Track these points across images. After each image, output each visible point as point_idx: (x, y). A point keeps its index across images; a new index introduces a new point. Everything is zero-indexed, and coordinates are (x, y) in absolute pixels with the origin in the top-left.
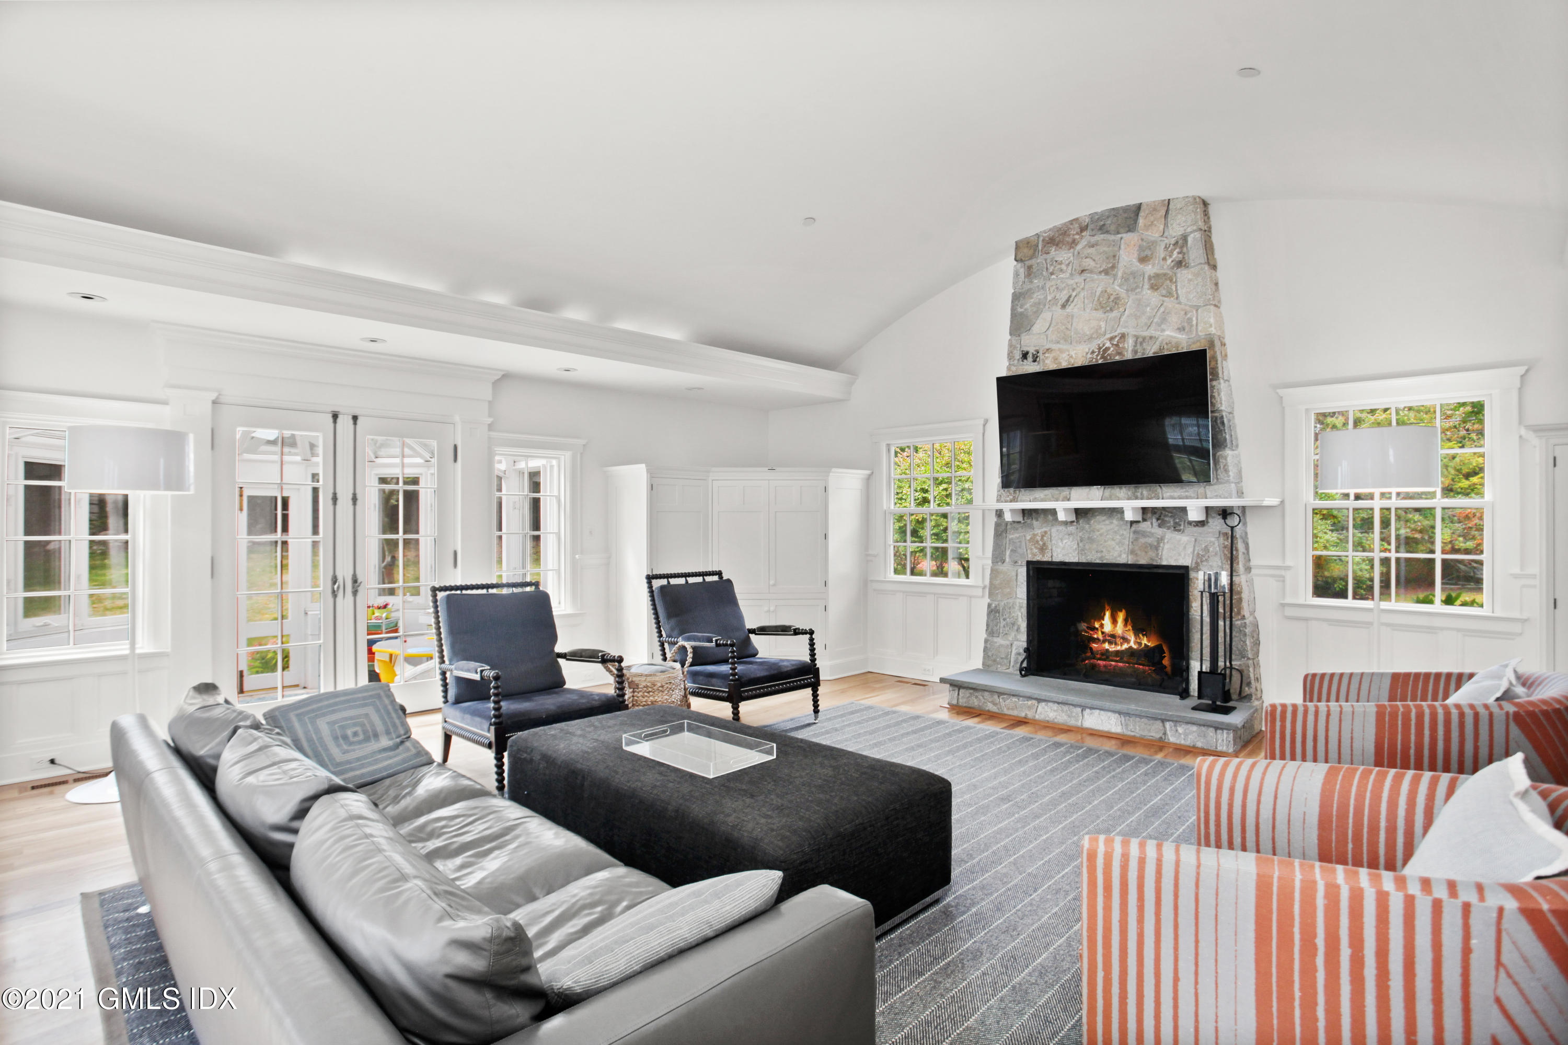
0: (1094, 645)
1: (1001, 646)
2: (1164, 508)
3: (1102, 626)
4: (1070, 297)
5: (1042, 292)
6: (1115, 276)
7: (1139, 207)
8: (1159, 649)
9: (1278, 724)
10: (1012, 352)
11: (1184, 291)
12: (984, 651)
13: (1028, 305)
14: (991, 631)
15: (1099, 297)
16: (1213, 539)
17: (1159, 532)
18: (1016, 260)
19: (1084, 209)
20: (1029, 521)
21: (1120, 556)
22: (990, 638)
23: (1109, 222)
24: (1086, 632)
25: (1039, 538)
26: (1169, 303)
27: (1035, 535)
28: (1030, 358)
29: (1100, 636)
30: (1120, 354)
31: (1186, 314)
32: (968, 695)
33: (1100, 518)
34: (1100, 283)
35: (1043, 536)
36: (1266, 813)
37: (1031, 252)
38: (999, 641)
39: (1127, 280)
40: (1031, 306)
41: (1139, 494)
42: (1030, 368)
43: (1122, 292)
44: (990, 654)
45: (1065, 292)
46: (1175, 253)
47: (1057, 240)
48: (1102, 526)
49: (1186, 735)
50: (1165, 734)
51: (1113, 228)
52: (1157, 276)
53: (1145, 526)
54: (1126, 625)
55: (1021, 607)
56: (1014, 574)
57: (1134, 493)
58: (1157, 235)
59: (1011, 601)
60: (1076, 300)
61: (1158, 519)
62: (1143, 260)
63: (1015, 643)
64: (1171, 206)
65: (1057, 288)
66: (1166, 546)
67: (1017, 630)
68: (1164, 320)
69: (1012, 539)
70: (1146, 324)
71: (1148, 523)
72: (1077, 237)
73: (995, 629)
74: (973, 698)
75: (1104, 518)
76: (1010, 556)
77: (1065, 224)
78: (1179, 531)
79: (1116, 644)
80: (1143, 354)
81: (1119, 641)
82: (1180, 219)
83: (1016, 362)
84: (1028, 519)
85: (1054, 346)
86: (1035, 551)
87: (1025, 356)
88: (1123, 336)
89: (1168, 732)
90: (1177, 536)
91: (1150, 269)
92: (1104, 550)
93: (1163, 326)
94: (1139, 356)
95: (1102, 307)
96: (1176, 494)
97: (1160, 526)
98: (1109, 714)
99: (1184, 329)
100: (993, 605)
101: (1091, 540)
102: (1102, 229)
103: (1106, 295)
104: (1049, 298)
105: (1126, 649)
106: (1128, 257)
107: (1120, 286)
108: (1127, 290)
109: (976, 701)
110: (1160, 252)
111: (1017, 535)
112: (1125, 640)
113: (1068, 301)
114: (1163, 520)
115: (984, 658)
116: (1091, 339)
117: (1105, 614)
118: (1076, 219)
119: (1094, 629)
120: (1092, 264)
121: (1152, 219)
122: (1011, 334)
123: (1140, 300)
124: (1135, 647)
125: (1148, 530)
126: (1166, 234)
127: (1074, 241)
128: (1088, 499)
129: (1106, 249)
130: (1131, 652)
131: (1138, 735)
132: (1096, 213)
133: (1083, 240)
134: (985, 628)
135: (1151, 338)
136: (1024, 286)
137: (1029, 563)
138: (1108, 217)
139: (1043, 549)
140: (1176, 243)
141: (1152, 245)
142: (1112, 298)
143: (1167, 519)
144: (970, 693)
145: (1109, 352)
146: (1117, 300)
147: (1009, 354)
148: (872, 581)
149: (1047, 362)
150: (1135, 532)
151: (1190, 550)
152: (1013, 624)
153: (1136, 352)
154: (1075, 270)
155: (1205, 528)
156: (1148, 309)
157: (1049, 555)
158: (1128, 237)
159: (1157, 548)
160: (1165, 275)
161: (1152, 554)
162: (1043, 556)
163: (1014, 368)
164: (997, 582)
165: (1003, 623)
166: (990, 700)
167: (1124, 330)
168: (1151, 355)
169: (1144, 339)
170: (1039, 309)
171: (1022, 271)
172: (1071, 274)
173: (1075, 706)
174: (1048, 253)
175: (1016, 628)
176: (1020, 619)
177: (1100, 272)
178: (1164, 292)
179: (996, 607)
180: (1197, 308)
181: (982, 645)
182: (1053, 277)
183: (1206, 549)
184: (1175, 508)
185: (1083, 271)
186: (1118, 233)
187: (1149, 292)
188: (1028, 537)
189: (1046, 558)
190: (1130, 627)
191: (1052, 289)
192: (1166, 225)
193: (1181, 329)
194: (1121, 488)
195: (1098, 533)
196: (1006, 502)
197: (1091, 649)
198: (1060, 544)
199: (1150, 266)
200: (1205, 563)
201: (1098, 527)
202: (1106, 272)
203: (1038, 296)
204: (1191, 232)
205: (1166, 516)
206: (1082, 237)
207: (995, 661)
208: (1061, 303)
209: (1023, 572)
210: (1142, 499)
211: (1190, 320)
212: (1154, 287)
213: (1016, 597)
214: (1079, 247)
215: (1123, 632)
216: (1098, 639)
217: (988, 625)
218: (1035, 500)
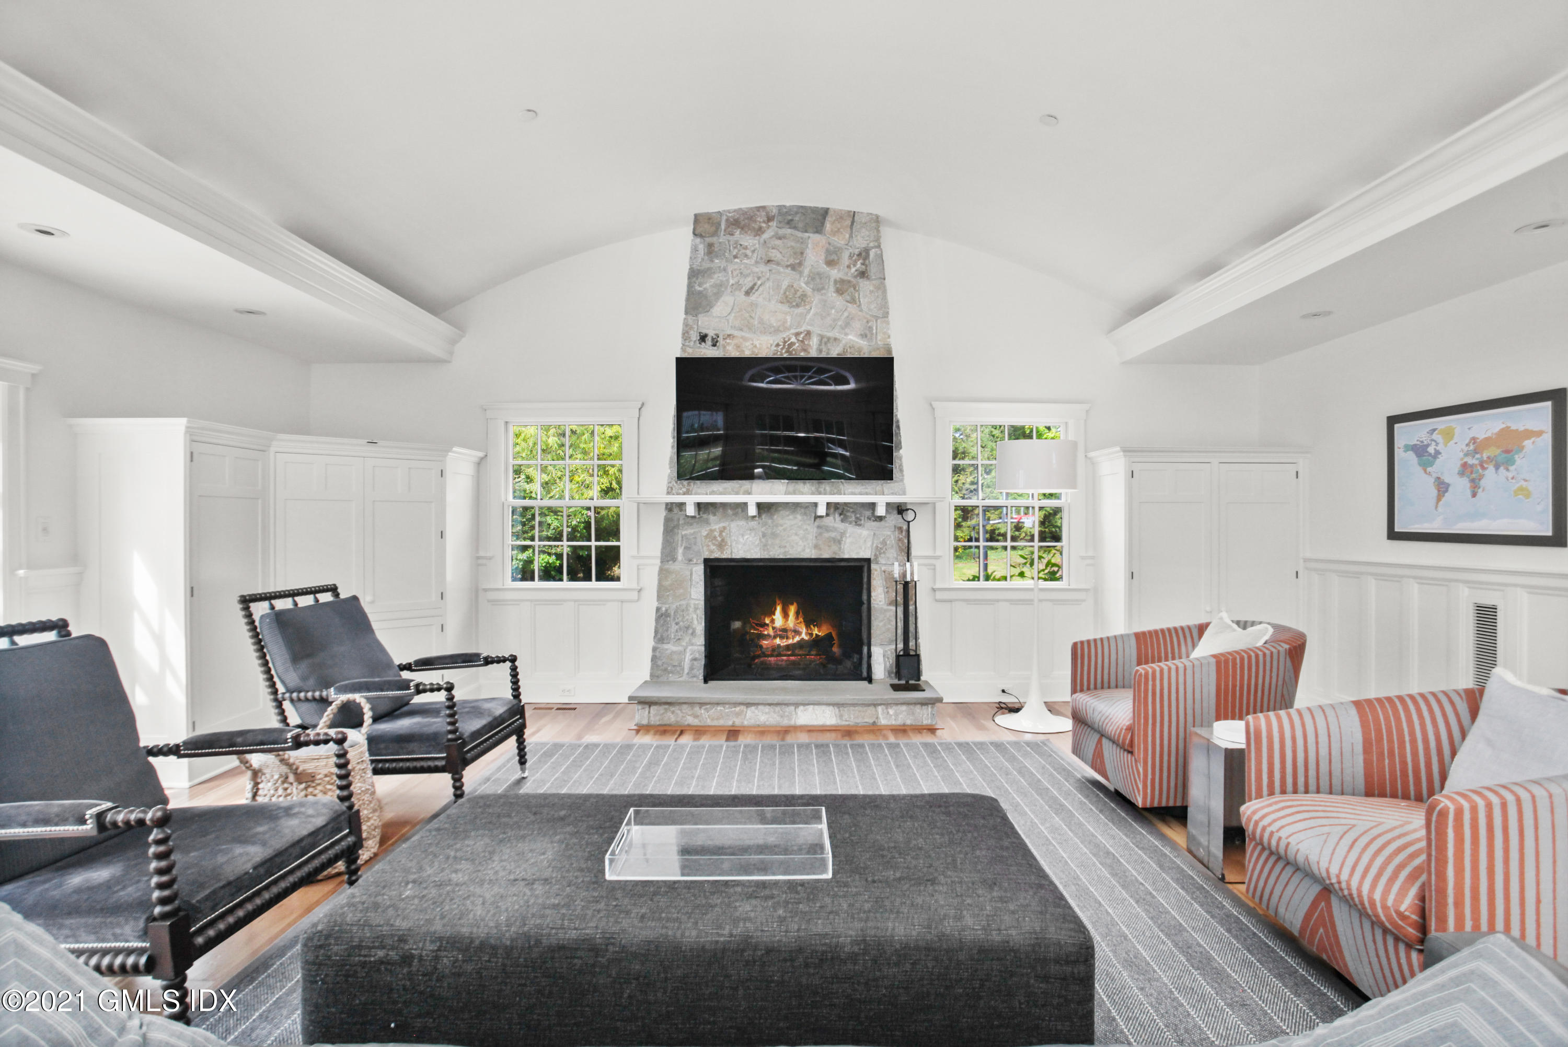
0: (765, 643)
1: (673, 652)
2: (846, 504)
3: (773, 621)
4: (755, 284)
5: (723, 273)
6: (801, 273)
7: (826, 212)
8: (829, 637)
9: (1150, 683)
10: (687, 332)
11: (866, 300)
12: (652, 660)
13: (708, 285)
14: (660, 637)
15: (786, 289)
16: (889, 533)
17: (841, 526)
18: (695, 234)
19: (772, 200)
20: (705, 516)
21: (804, 550)
22: (659, 646)
23: (797, 218)
24: (755, 629)
25: (717, 534)
26: (852, 308)
27: (712, 531)
28: (709, 341)
29: (771, 632)
30: (805, 350)
31: (868, 322)
32: (662, 712)
33: (783, 513)
34: (787, 278)
35: (721, 532)
36: (1323, 752)
37: (713, 229)
38: (670, 647)
39: (813, 279)
40: (711, 286)
41: (822, 490)
42: (707, 351)
43: (808, 290)
44: (660, 663)
45: (749, 279)
46: (859, 263)
47: (743, 223)
48: (787, 522)
49: (896, 715)
50: (877, 718)
51: (800, 225)
52: (842, 281)
53: (829, 521)
54: (797, 618)
55: (696, 609)
56: (688, 573)
57: (817, 489)
58: (843, 242)
59: (684, 602)
60: (761, 289)
61: (840, 514)
62: (830, 263)
63: (690, 648)
64: (856, 218)
65: (741, 273)
66: (848, 541)
67: (692, 634)
68: (847, 324)
69: (686, 535)
70: (831, 326)
71: (831, 518)
72: (764, 225)
73: (665, 635)
74: (669, 714)
75: (787, 513)
76: (684, 554)
77: (751, 208)
78: (860, 525)
79: (787, 638)
80: (828, 353)
81: (790, 634)
82: (864, 232)
83: (692, 343)
84: (704, 513)
85: (736, 333)
86: (713, 547)
87: (703, 338)
88: (808, 333)
89: (880, 716)
90: (858, 530)
91: (835, 273)
92: (788, 545)
93: (847, 330)
94: (823, 355)
95: (788, 302)
96: (857, 491)
97: (842, 521)
98: (823, 707)
99: (866, 336)
100: (664, 609)
101: (774, 535)
102: (790, 223)
103: (793, 290)
104: (731, 282)
105: (798, 642)
106: (814, 258)
107: (807, 283)
108: (813, 290)
109: (672, 717)
110: (845, 260)
111: (692, 531)
112: (797, 632)
113: (752, 288)
114: (845, 515)
115: (652, 668)
116: (777, 331)
117: (776, 609)
118: (764, 208)
119: (765, 625)
120: (779, 256)
121: (839, 226)
122: (686, 313)
123: (825, 301)
124: (806, 638)
125: (832, 525)
126: (851, 244)
127: (760, 228)
128: (771, 493)
129: (793, 244)
130: (801, 645)
131: (851, 724)
132: (784, 206)
133: (770, 230)
134: (653, 634)
135: (835, 339)
136: (704, 264)
137: (707, 561)
138: (797, 213)
139: (721, 546)
140: (860, 255)
141: (837, 251)
142: (799, 294)
143: (849, 514)
144: (666, 709)
145: (794, 347)
146: (804, 297)
147: (683, 334)
148: (485, 590)
149: (729, 348)
150: (819, 527)
151: (869, 544)
152: (687, 628)
153: (821, 351)
154: (761, 258)
155: (883, 523)
156: (833, 311)
157: (729, 552)
158: (815, 237)
159: (839, 542)
160: (849, 282)
161: (835, 548)
162: (722, 553)
163: (690, 350)
164: (667, 583)
165: (674, 628)
166: (690, 713)
167: (809, 328)
168: (834, 355)
169: (829, 339)
170: (720, 290)
171: (702, 248)
172: (757, 262)
173: (787, 705)
174: (732, 235)
175: (690, 631)
176: (695, 622)
177: (787, 266)
178: (848, 298)
179: (666, 610)
180: (877, 318)
181: (649, 654)
182: (736, 260)
183: (884, 543)
184: (856, 504)
185: (769, 261)
186: (806, 231)
187: (834, 295)
188: (704, 533)
189: (726, 555)
190: (801, 619)
191: (735, 274)
192: (851, 236)
193: (863, 336)
194: (805, 483)
195: (781, 528)
196: (678, 494)
197: (761, 647)
198: (741, 540)
199: (836, 271)
200: (883, 555)
201: (781, 522)
202: (793, 267)
203: (718, 277)
204: (873, 248)
205: (848, 511)
206: (769, 227)
207: (666, 670)
208: (744, 289)
209: (699, 572)
210: (825, 494)
211: (870, 328)
212: (839, 292)
213: (691, 598)
214: (765, 236)
215: (795, 625)
216: (769, 635)
217: (656, 632)
218: (713, 493)
